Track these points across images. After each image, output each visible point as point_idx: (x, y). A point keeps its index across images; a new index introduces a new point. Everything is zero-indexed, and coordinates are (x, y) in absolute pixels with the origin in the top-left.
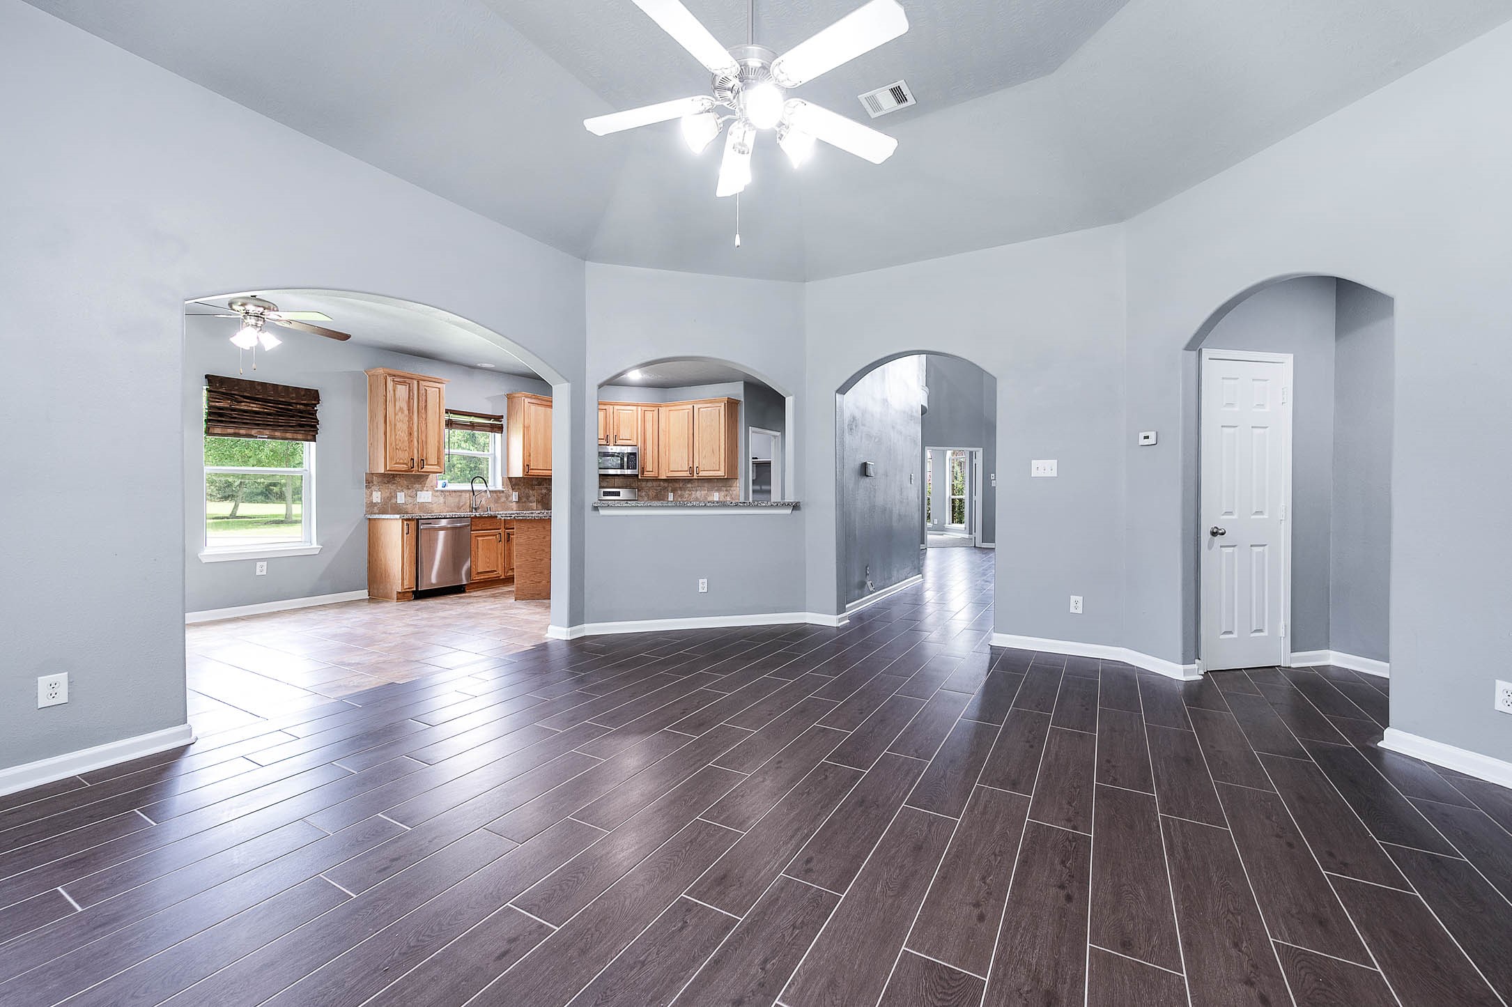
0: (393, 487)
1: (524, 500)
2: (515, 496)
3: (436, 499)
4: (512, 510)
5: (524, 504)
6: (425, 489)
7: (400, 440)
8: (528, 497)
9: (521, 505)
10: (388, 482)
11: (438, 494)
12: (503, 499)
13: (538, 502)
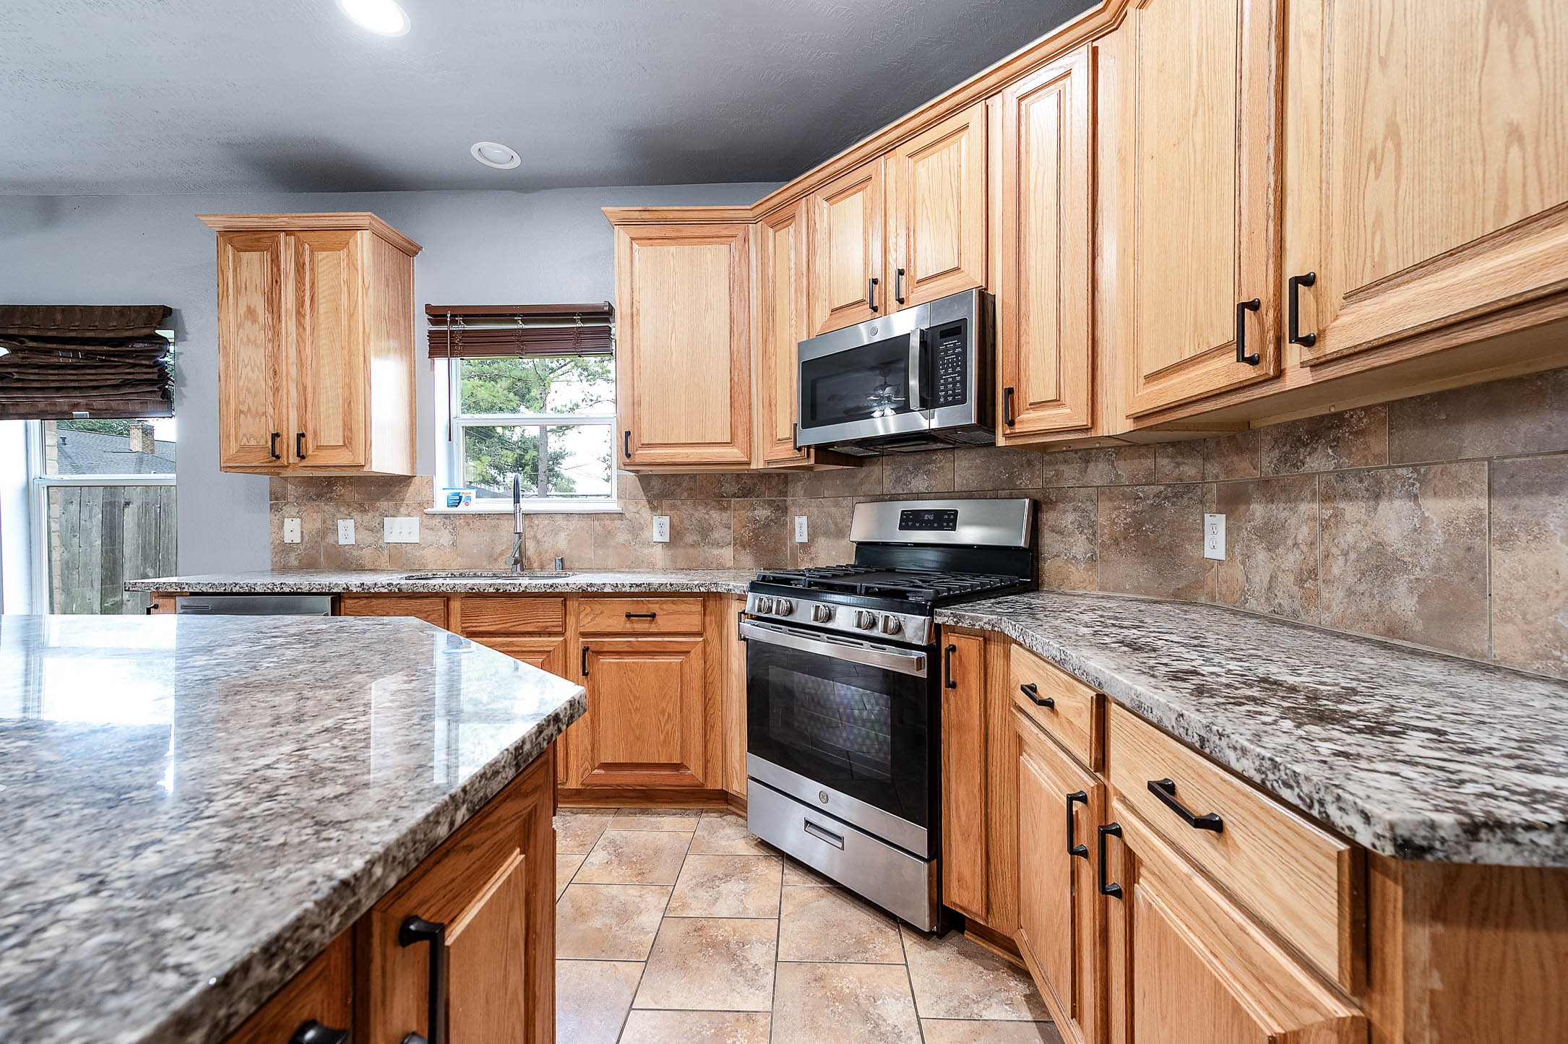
0: (329, 508)
1: (690, 538)
2: (659, 527)
3: (430, 537)
4: (652, 568)
5: (691, 551)
6: (402, 510)
7: (248, 390)
8: (705, 531)
9: (681, 551)
10: (319, 496)
11: (436, 521)
12: (622, 537)
13: (740, 543)
